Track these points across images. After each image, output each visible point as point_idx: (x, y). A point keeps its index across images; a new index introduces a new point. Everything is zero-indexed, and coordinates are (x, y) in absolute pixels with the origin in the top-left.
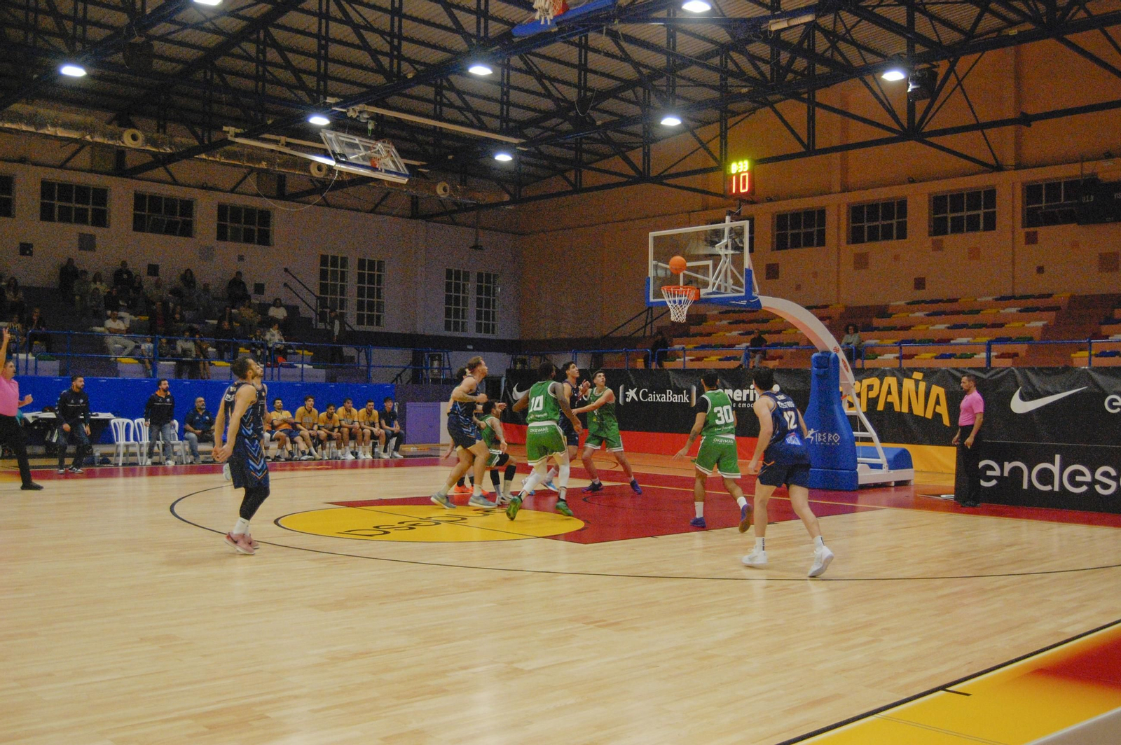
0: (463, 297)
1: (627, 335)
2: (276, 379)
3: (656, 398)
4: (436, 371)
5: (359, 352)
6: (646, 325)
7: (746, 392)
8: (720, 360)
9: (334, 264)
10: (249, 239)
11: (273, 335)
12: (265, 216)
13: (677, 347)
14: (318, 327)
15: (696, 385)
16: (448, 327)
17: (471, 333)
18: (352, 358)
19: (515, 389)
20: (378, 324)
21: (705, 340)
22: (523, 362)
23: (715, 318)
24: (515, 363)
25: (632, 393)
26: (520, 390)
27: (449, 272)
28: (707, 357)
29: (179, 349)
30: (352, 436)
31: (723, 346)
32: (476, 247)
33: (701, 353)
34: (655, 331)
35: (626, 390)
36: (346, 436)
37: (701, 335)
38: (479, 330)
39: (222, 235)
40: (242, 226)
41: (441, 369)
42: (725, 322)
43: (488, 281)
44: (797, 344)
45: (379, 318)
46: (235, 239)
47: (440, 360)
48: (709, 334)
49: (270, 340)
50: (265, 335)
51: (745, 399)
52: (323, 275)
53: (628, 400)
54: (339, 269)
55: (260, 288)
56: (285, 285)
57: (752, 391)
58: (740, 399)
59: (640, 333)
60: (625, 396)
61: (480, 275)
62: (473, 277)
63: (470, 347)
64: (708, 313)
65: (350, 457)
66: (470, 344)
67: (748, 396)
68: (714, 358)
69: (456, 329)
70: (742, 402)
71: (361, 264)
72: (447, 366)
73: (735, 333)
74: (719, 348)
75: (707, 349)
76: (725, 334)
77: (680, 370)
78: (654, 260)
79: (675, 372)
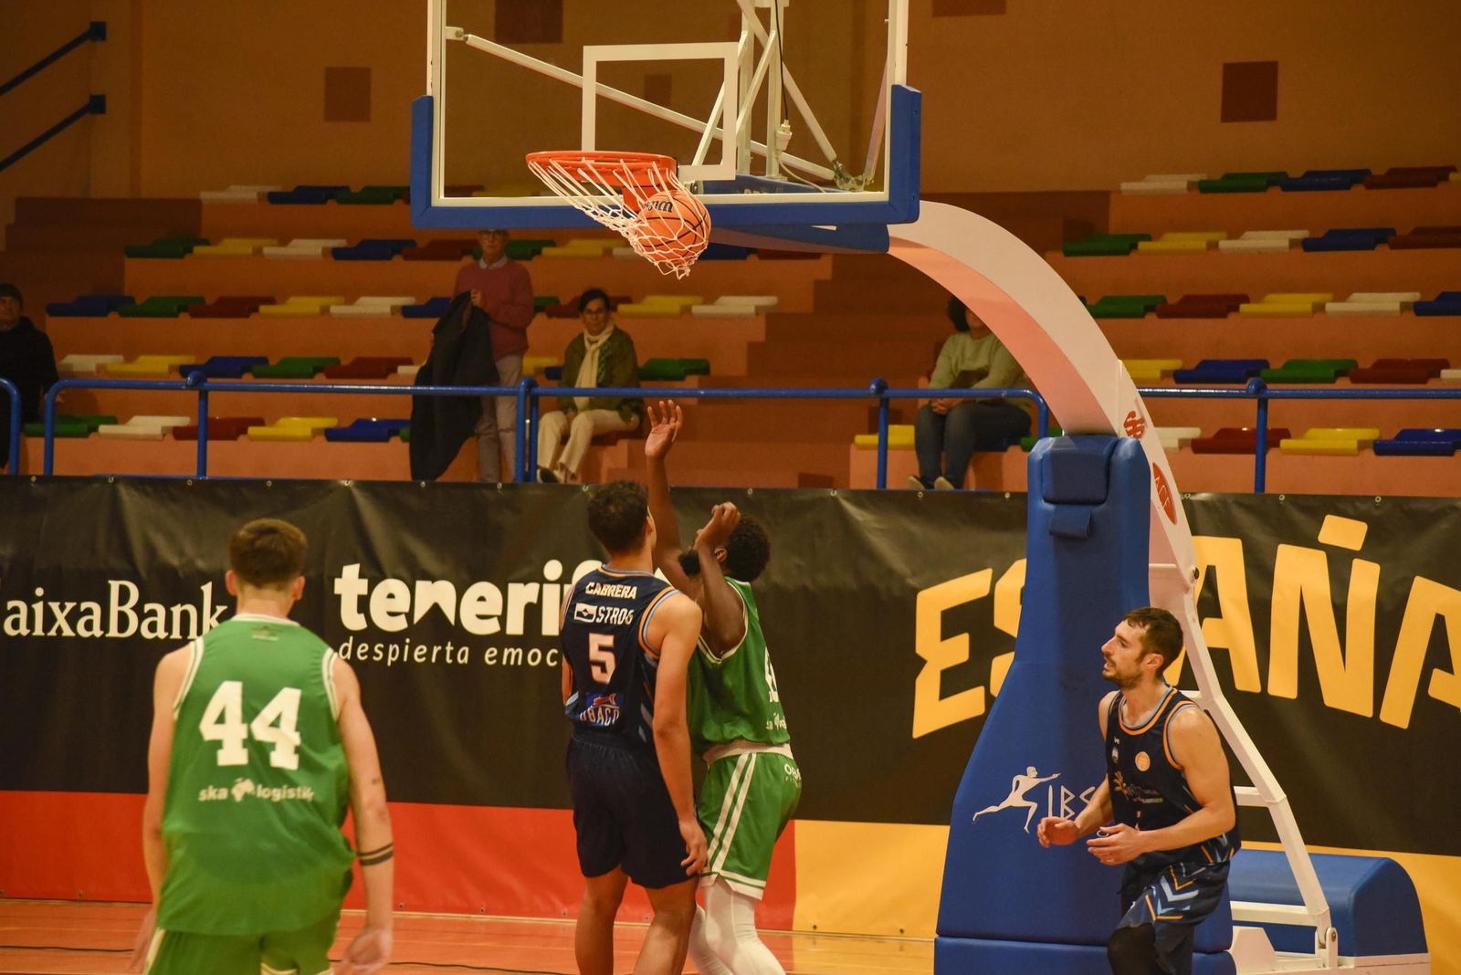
3: (50, 619)
7: (522, 594)
8: (332, 435)
13: (82, 363)
21: (225, 336)
28: (259, 422)
31: (332, 369)
33: (224, 399)
37: (193, 307)
42: (309, 248)
44: (701, 369)
48: (242, 307)
51: (515, 626)
57: (551, 593)
58: (492, 627)
67: (533, 613)
68: (298, 426)
70: (501, 639)
73: (378, 305)
74: (311, 376)
75: (248, 379)
76: (325, 310)
77: (179, 483)
78: (449, 23)
79: (147, 494)
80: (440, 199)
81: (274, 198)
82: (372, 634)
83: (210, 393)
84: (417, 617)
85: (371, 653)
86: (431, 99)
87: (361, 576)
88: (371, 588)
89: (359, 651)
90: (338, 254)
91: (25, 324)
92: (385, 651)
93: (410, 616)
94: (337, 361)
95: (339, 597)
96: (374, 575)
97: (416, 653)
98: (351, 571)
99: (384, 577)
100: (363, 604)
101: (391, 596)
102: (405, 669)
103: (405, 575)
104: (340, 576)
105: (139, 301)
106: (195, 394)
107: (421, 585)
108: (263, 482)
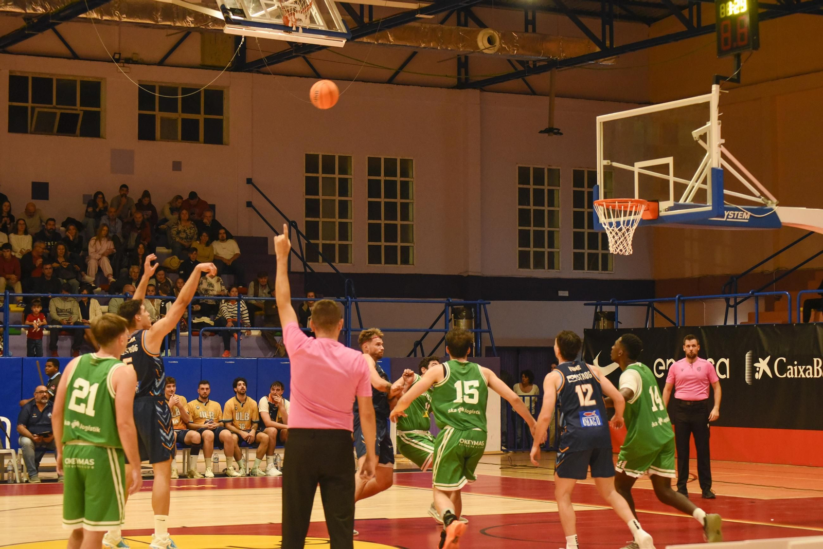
0: (550, 213)
1: (791, 266)
2: (195, 353)
3: (799, 372)
9: (329, 168)
10: (190, 133)
11: (211, 285)
12: (215, 100)
16: (523, 261)
17: (565, 269)
20: (405, 261)
22: (612, 317)
24: (599, 320)
25: (762, 365)
27: (523, 174)
29: (53, 312)
32: (550, 131)
35: (755, 360)
38: (578, 264)
39: (146, 131)
40: (179, 116)
45: (405, 251)
46: (169, 136)
52: (311, 186)
53: (758, 376)
54: (337, 176)
56: (249, 204)
60: (754, 370)
61: (578, 174)
62: (567, 178)
63: (564, 293)
66: (564, 290)
69: (539, 264)
71: (374, 166)
78: (604, 159)
86: (598, 186)
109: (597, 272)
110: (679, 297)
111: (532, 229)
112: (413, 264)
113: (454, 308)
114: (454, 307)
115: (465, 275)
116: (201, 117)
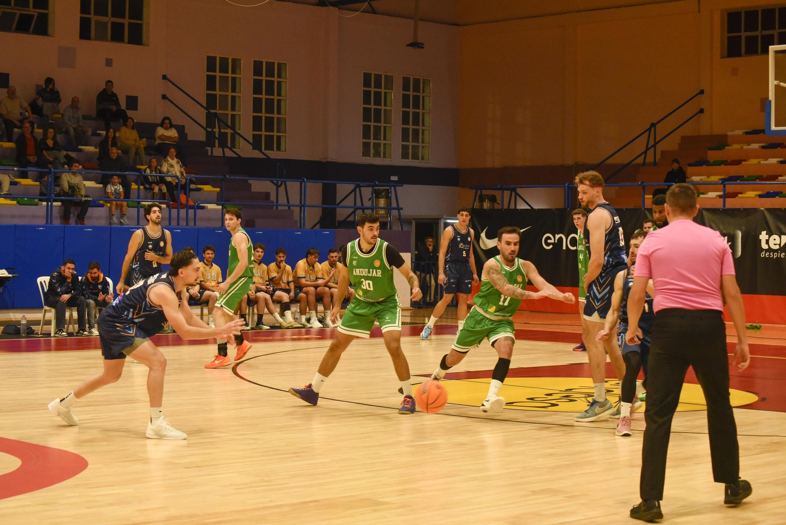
0: (385, 110)
1: (626, 162)
4: (382, 212)
5: (278, 186)
6: (647, 149)
8: (760, 196)
9: (224, 68)
10: (117, 36)
11: (172, 166)
13: (696, 179)
14: (215, 154)
15: (741, 230)
16: (366, 153)
17: (395, 159)
18: (267, 195)
19: (483, 235)
20: (280, 148)
21: (733, 170)
22: (493, 199)
23: (738, 140)
24: (482, 200)
26: (490, 236)
27: (367, 78)
28: (741, 193)
29: (66, 186)
30: (319, 299)
31: (761, 178)
32: (415, 45)
33: (730, 188)
34: (658, 157)
36: (312, 298)
37: (725, 163)
38: (405, 156)
39: (85, 33)
40: (109, 20)
41: (388, 208)
42: (755, 146)
43: (416, 89)
45: (280, 140)
46: (101, 37)
47: (388, 198)
48: (737, 162)
49: (168, 171)
50: (161, 166)
52: (211, 83)
54: (230, 75)
55: (133, 102)
56: (164, 97)
59: (640, 160)
61: (406, 81)
62: (398, 84)
63: (394, 178)
64: (728, 133)
65: (316, 324)
66: (394, 175)
68: (751, 194)
69: (377, 154)
71: (257, 67)
72: (394, 205)
73: (773, 161)
74: (755, 180)
75: (738, 181)
76: (759, 162)
77: (718, 210)
78: (775, 80)
79: (710, 213)
80: (773, 128)
81: (747, 133)
82: (770, 250)
83: (726, 185)
84: (782, 245)
85: (770, 255)
86: (770, 101)
87: (767, 234)
88: (769, 237)
89: (766, 255)
90: (763, 147)
91: (680, 168)
92: (773, 254)
93: (780, 245)
94: (762, 176)
95: (761, 240)
96: (770, 234)
97: (782, 255)
98: (764, 233)
99: (773, 234)
100: (767, 242)
101: (775, 239)
102: (779, 259)
103: (779, 234)
104: (761, 234)
105: (711, 162)
106: (722, 186)
107: (782, 236)
108: (740, 209)
109: (418, 161)
110: (568, 185)
111: (372, 124)
112: (285, 151)
113: (375, 190)
114: (375, 188)
115: (325, 161)
116: (126, 21)
